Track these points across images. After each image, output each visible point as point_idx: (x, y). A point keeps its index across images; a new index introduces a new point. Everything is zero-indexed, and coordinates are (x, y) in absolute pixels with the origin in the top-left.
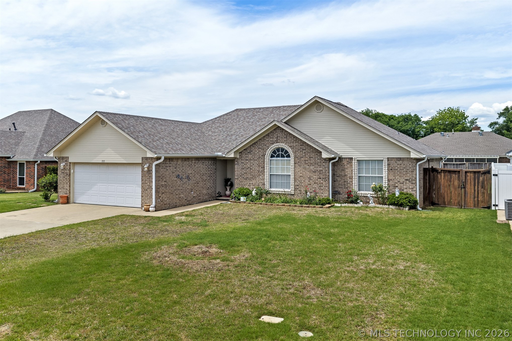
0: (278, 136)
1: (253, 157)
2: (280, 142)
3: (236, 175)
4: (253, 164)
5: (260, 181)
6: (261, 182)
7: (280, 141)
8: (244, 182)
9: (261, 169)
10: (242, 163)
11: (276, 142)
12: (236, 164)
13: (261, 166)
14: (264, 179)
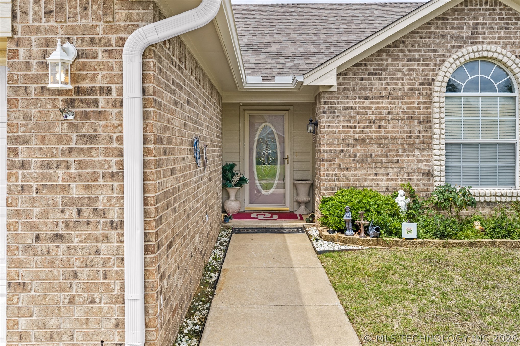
0: (477, 24)
1: (389, 88)
2: (483, 42)
3: (326, 147)
4: (389, 113)
5: (414, 166)
6: (420, 169)
7: (484, 38)
8: (356, 169)
9: (417, 128)
10: (347, 108)
11: (472, 43)
12: (325, 113)
13: (418, 118)
14: (427, 159)
